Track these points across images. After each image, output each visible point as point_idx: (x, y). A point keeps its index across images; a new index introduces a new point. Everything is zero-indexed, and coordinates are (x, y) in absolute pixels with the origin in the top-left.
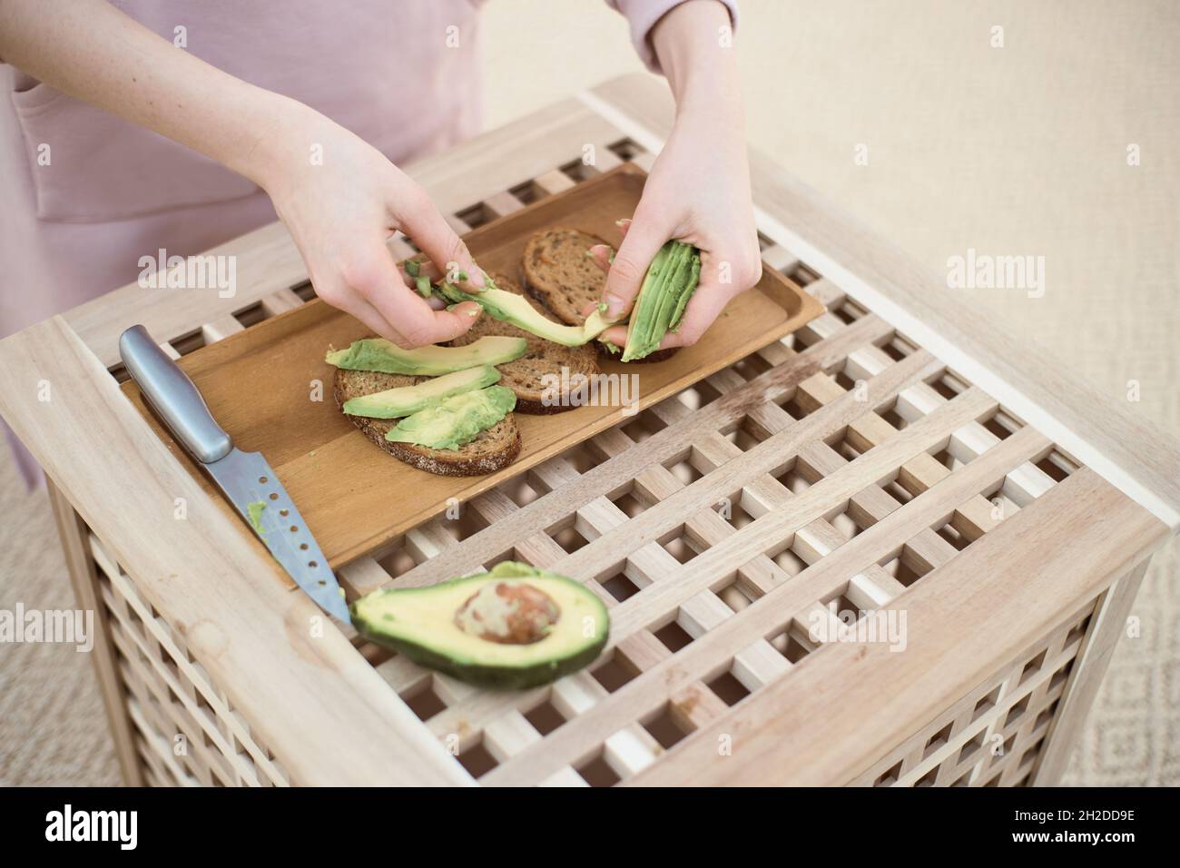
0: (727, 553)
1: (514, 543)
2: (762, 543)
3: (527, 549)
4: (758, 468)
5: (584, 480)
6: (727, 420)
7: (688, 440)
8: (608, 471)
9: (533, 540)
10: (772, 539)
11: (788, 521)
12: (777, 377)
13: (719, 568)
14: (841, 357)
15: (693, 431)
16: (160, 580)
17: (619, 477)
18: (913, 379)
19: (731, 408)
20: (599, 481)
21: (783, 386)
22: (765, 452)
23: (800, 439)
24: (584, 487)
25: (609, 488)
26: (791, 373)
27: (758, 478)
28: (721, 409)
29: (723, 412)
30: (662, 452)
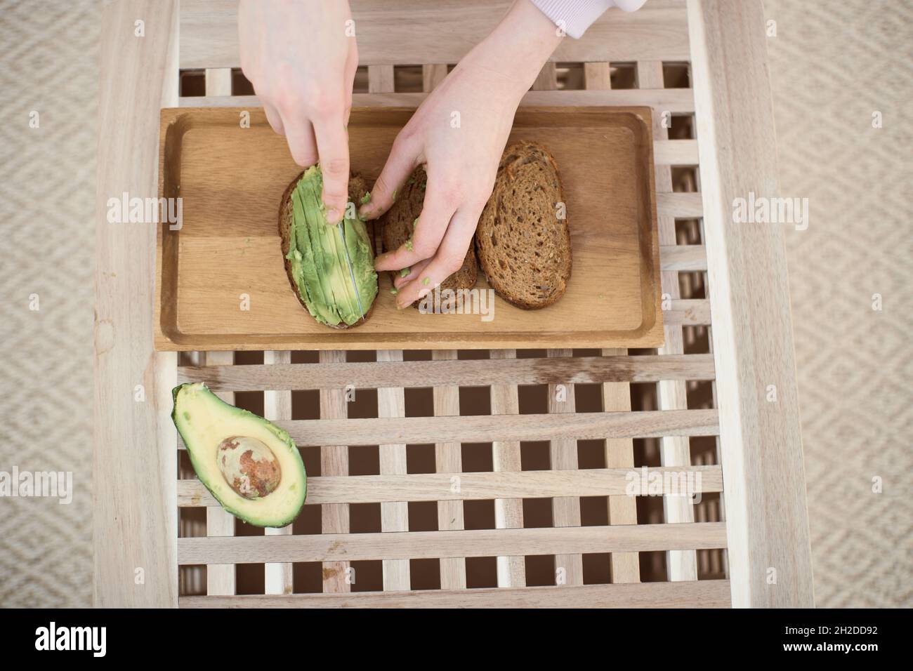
0: (441, 485)
1: (322, 387)
2: (468, 493)
3: (326, 396)
4: (516, 433)
5: (402, 366)
6: (530, 380)
7: (492, 379)
8: (421, 370)
9: (335, 392)
10: (476, 493)
11: (499, 487)
12: (595, 367)
13: (427, 492)
14: (653, 379)
15: (501, 374)
16: (104, 273)
17: (425, 379)
18: (683, 432)
19: (542, 372)
20: (409, 374)
21: (592, 377)
22: (531, 424)
23: (565, 428)
24: (397, 372)
25: (411, 384)
26: (607, 370)
27: (510, 441)
28: (535, 368)
29: (535, 371)
30: (468, 378)
